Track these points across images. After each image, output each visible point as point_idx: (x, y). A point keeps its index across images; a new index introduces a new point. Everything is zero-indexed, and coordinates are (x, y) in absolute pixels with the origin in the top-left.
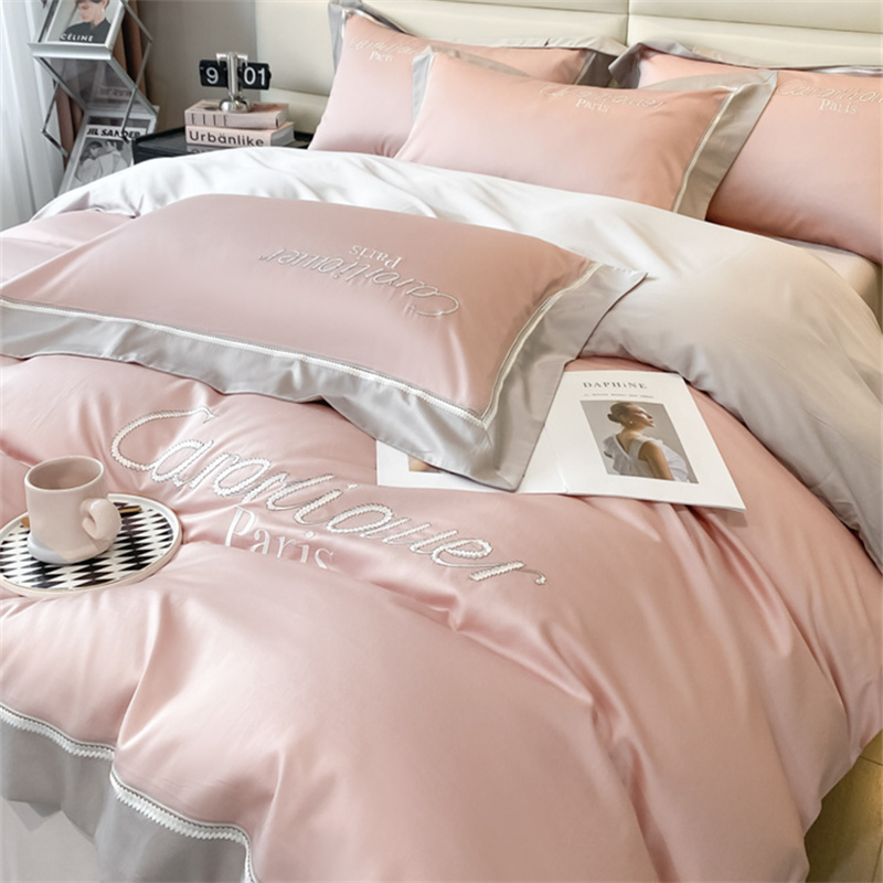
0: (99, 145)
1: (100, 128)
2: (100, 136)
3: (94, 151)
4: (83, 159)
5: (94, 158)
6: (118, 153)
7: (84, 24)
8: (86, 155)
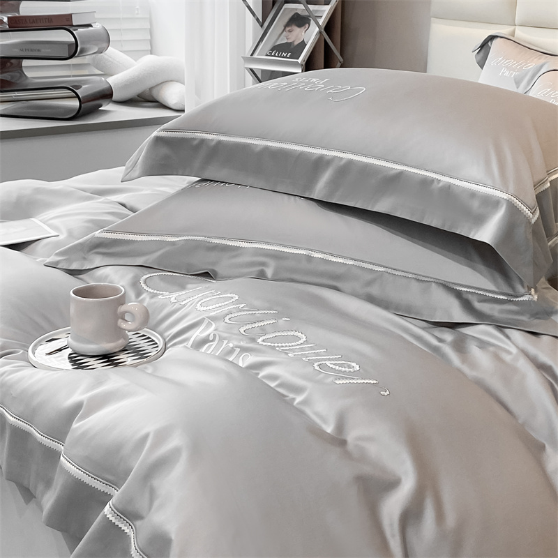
7: (286, 43)
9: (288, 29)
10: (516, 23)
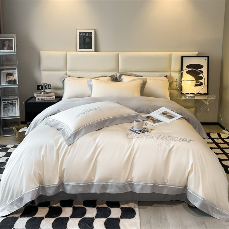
0: (7, 105)
1: (6, 102)
2: (6, 103)
3: (6, 106)
4: (4, 108)
5: (7, 108)
6: (12, 106)
7: (10, 80)
8: (5, 107)
9: (8, 77)
10: (67, 70)
